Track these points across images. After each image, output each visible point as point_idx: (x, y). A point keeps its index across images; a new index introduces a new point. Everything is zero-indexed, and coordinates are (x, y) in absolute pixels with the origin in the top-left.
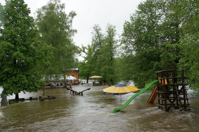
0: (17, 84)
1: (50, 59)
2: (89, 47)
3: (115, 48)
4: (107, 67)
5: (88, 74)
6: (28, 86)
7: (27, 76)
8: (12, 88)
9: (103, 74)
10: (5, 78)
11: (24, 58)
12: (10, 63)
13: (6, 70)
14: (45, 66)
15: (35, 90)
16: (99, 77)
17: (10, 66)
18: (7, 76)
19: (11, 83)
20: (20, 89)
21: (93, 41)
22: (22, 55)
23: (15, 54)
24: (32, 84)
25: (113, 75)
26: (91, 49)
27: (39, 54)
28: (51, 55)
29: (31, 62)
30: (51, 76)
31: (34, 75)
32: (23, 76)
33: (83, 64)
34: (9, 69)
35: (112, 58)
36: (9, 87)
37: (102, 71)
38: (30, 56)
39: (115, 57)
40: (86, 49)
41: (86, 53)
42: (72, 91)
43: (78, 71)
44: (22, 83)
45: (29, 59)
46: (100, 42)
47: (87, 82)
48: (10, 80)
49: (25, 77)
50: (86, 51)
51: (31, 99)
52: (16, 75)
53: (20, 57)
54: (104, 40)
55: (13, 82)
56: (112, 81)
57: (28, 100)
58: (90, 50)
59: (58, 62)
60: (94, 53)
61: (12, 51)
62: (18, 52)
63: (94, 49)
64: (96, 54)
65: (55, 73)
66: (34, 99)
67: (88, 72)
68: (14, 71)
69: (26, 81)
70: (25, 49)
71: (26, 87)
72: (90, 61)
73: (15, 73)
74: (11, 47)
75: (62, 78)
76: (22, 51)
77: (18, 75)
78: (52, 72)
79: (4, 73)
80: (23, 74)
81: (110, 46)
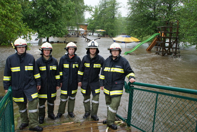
0: (49, 30)
1: (73, 13)
2: (96, 7)
3: (117, 9)
4: (109, 23)
5: (94, 28)
6: (57, 33)
7: (56, 25)
8: (45, 33)
9: (106, 29)
10: (40, 25)
11: (54, 11)
12: (44, 14)
13: (41, 19)
14: (68, 18)
15: (61, 36)
16: (103, 31)
17: (44, 16)
18: (42, 24)
19: (45, 29)
20: (51, 34)
21: (100, 2)
22: (52, 8)
23: (48, 7)
24: (59, 31)
25: (113, 30)
26: (97, 8)
27: (65, 8)
28: (73, 10)
29: (59, 14)
30: (68, 27)
31: (61, 24)
32: (53, 25)
33: (90, 20)
34: (43, 18)
35: (114, 17)
36: (43, 32)
37: (105, 26)
38: (58, 9)
39: (116, 16)
40: (94, 8)
41: (93, 12)
42: (87, 39)
43: (87, 25)
44: (52, 30)
45: (58, 12)
46: (105, 4)
47: (93, 34)
48: (44, 27)
49: (54, 26)
50: (94, 10)
51: (58, 42)
52: (48, 23)
53: (51, 10)
54: (108, 2)
55: (46, 29)
56: (112, 34)
57: (56, 43)
58: (96, 10)
59: (74, 17)
60: (99, 12)
61: (45, 5)
62: (51, 6)
63: (100, 9)
64: (101, 12)
65: (72, 25)
66: (60, 42)
67: (94, 26)
68: (46, 21)
69: (55, 28)
70: (54, 3)
71: (55, 33)
72: (96, 18)
73: (47, 22)
74: (45, 2)
75: (76, 29)
76: (53, 6)
77: (50, 24)
78: (70, 24)
79: (40, 22)
80: (53, 23)
81: (113, 7)
